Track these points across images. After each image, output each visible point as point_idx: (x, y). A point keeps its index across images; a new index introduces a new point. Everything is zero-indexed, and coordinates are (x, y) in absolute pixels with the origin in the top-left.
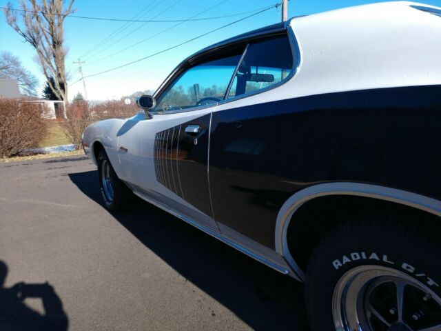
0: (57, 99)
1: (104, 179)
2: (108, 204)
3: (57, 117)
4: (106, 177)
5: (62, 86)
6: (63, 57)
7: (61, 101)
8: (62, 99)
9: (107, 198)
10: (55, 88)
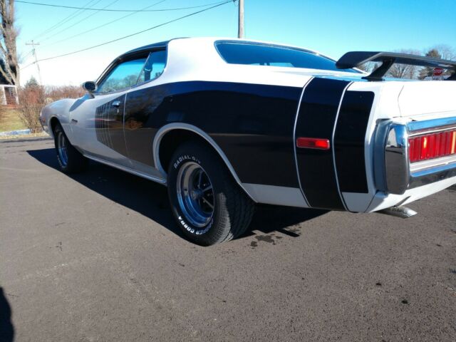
0: (7, 83)
1: (59, 147)
2: (63, 167)
3: (8, 103)
4: (61, 145)
5: (14, 69)
6: (15, 38)
7: (12, 86)
8: (14, 84)
9: (62, 163)
10: (5, 71)
